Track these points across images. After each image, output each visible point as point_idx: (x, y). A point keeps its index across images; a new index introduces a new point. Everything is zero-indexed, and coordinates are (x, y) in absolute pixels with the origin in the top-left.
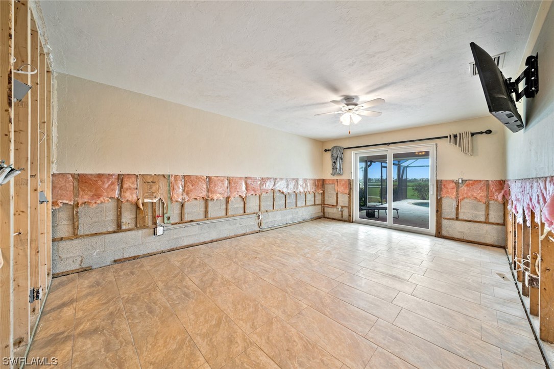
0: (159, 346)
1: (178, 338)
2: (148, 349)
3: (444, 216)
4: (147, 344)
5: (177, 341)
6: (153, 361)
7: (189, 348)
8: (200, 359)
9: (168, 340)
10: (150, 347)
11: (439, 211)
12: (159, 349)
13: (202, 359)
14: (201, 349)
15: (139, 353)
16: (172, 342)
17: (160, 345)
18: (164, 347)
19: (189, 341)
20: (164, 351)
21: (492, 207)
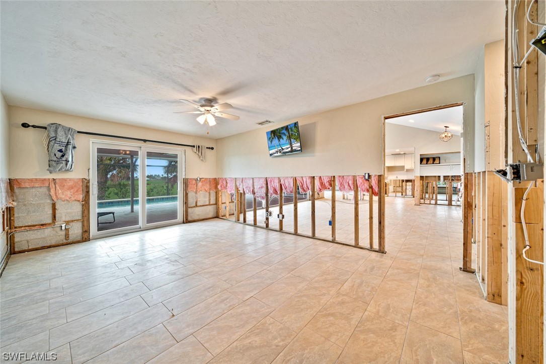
0: (380, 348)
1: (362, 337)
2: (389, 356)
3: (189, 206)
4: (387, 361)
5: (366, 336)
6: (392, 343)
7: (365, 324)
8: (367, 314)
9: (370, 345)
10: (386, 355)
11: (186, 203)
12: (382, 346)
13: (366, 313)
14: (360, 316)
15: (397, 361)
16: (369, 340)
17: (378, 347)
18: (378, 343)
19: (360, 327)
20: (379, 340)
21: (212, 195)
